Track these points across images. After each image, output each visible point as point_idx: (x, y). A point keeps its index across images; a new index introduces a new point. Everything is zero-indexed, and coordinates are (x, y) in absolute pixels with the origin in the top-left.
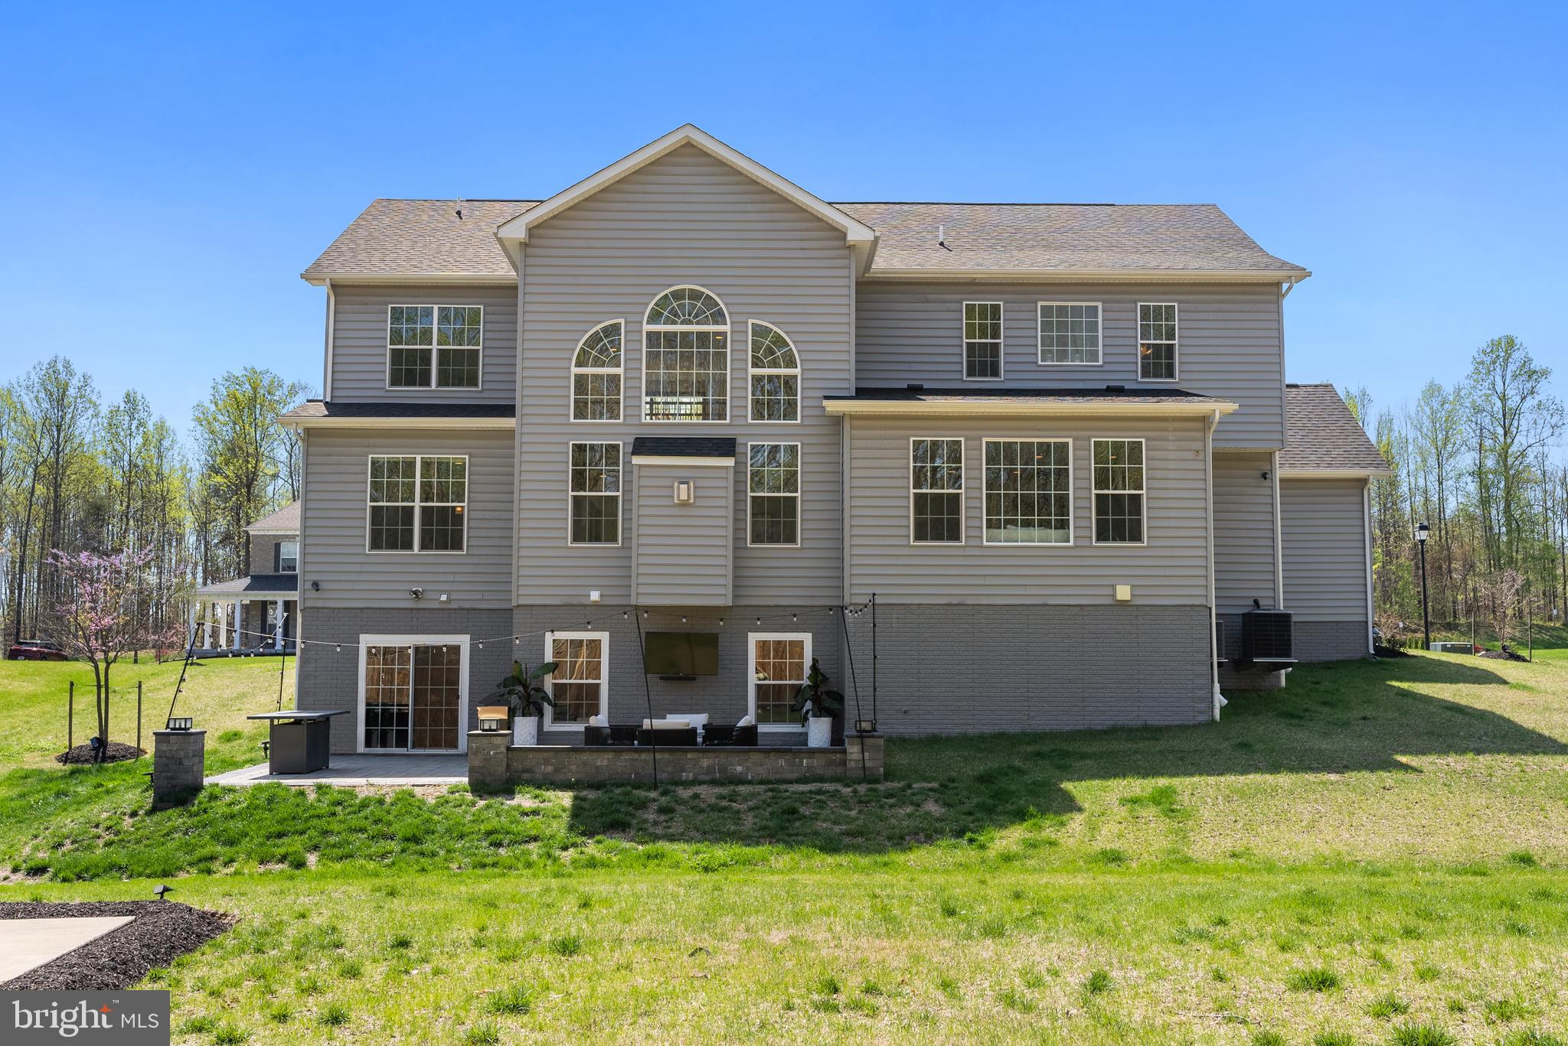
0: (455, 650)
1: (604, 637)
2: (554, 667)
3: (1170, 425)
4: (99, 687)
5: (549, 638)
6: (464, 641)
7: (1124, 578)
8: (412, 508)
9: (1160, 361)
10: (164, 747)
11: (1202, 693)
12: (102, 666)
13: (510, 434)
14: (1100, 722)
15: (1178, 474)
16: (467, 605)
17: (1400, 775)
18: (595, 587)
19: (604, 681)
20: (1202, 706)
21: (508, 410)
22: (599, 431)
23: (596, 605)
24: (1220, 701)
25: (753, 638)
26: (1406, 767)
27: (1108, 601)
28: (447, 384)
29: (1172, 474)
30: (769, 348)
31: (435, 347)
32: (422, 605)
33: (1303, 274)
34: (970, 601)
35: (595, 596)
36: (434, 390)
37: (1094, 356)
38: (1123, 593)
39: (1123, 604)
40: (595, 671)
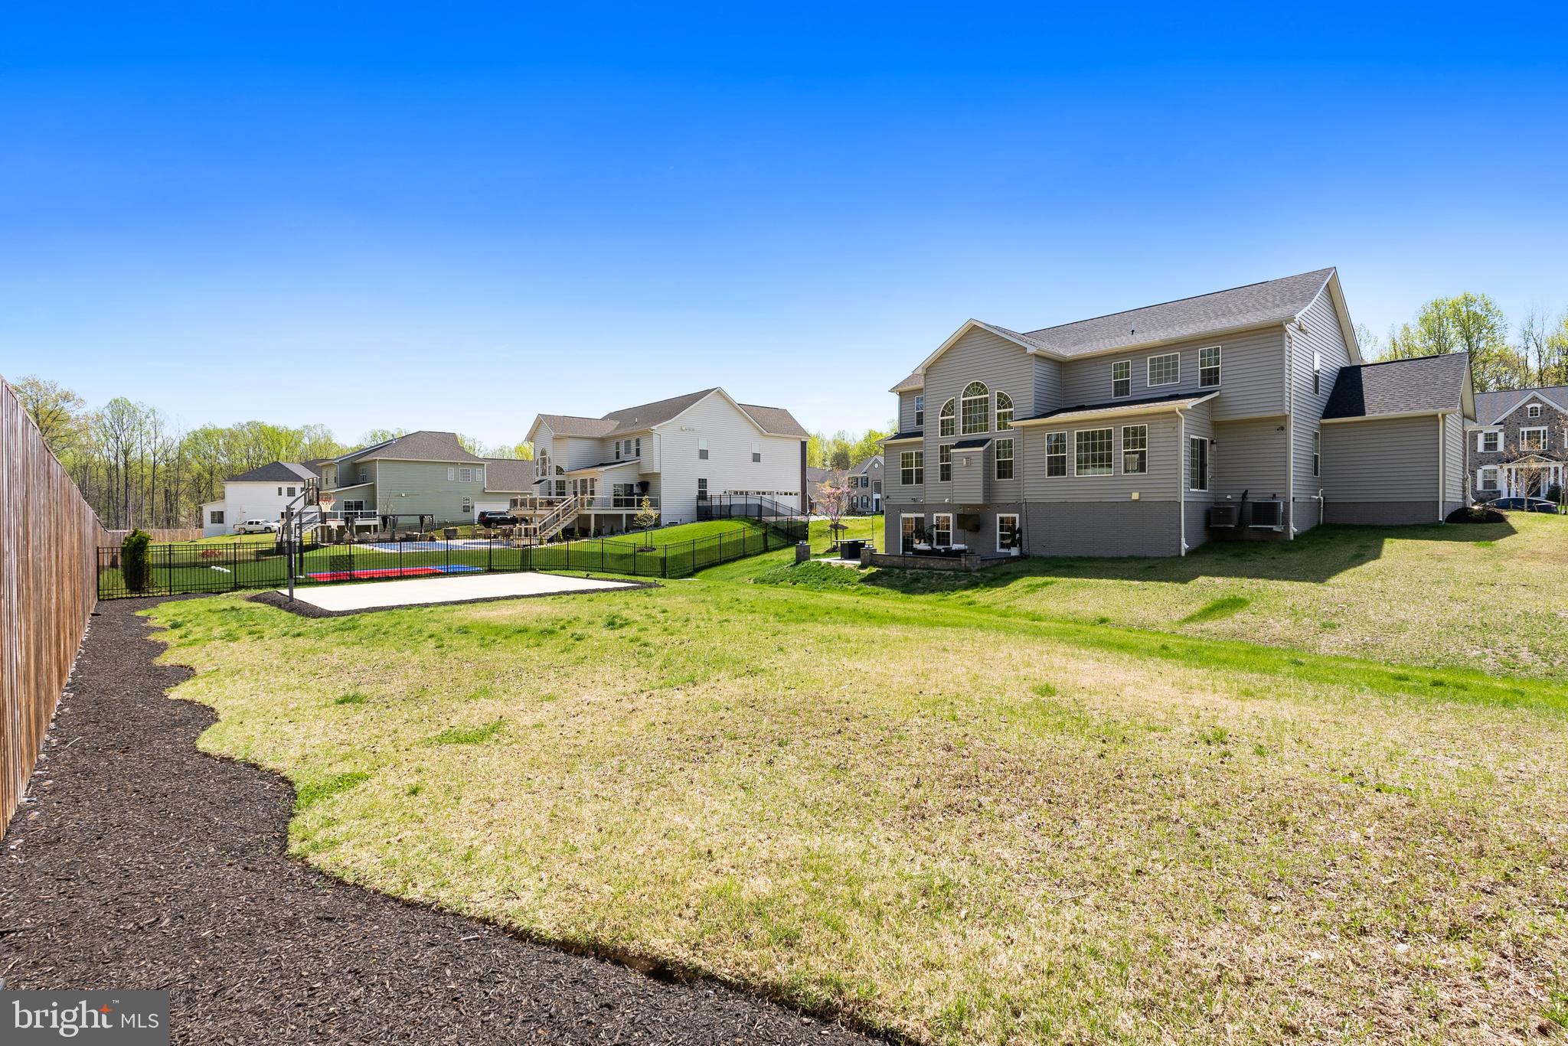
0: (923, 519)
1: (951, 515)
3: (1161, 417)
5: (935, 515)
6: (924, 516)
7: (1136, 489)
8: (912, 470)
9: (1211, 376)
11: (1174, 543)
13: (921, 443)
14: (1125, 554)
15: (1165, 440)
18: (947, 497)
19: (951, 531)
20: (1174, 549)
21: (920, 434)
22: (948, 440)
23: (948, 504)
24: (1186, 547)
25: (999, 516)
27: (1128, 500)
29: (1161, 440)
30: (1004, 402)
32: (915, 503)
34: (1069, 501)
35: (948, 501)
38: (1135, 496)
39: (1135, 501)
40: (948, 528)
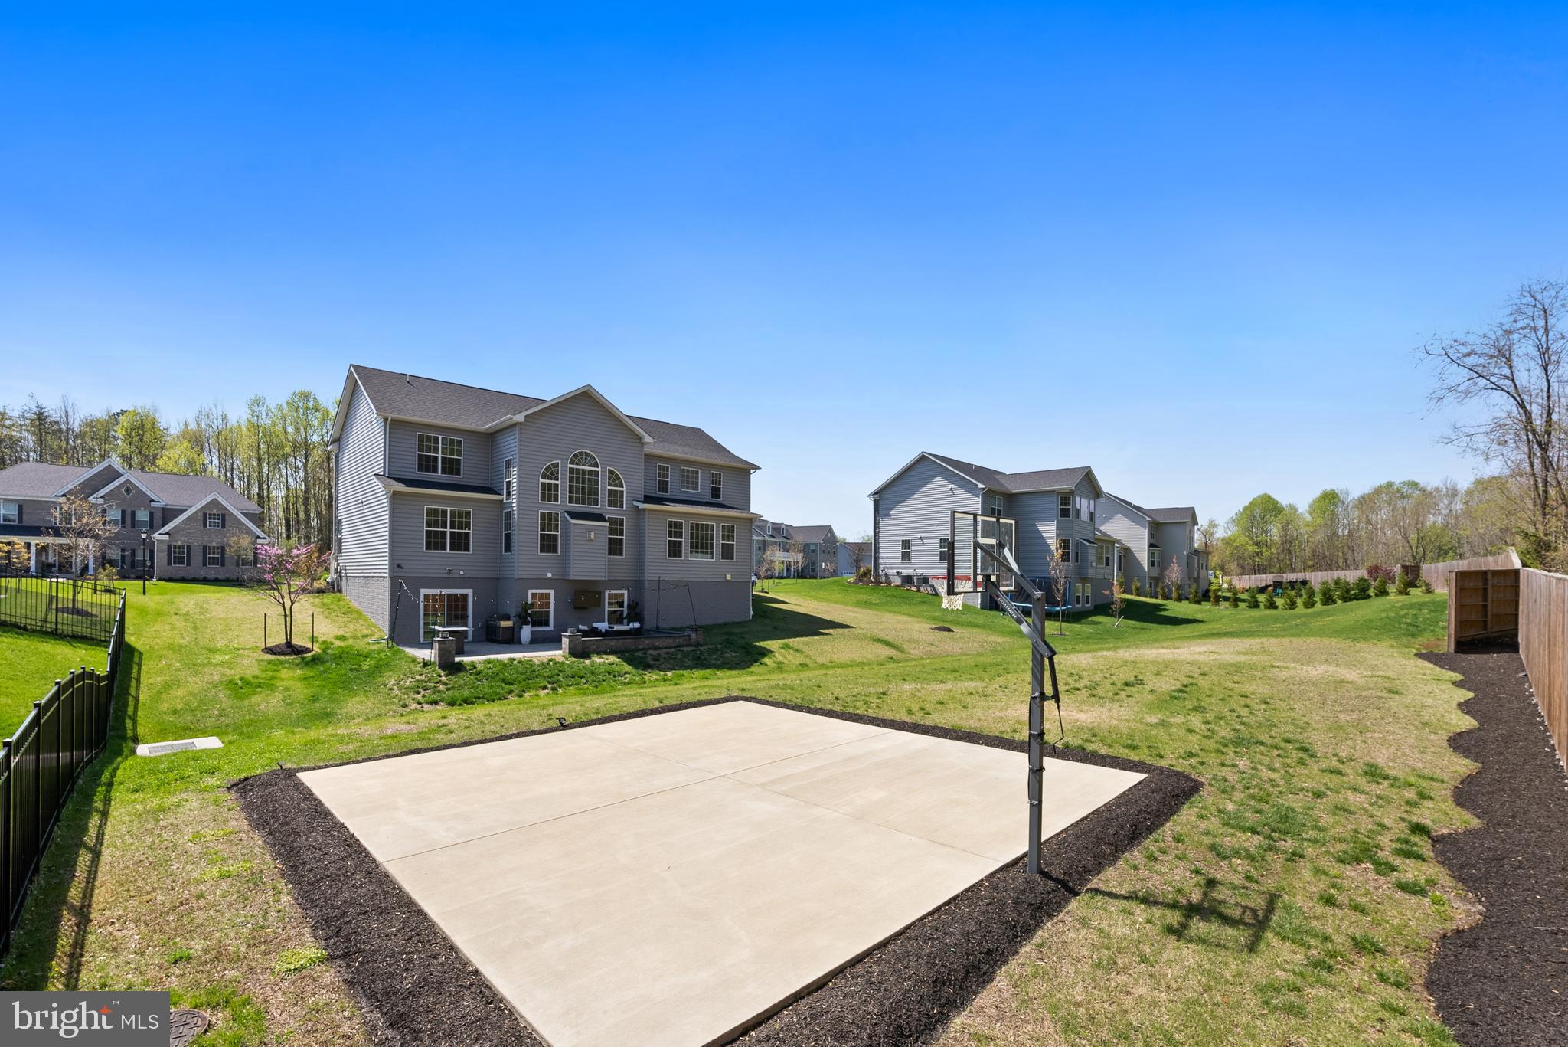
0: (465, 597)
1: (552, 592)
2: (532, 605)
3: (743, 520)
4: (286, 616)
5: (530, 592)
6: (470, 592)
7: (729, 572)
8: (445, 532)
9: (716, 493)
10: (443, 646)
11: (747, 611)
12: (287, 607)
13: (500, 502)
15: (744, 537)
16: (472, 576)
17: (821, 637)
18: (549, 571)
19: (552, 610)
20: (747, 615)
22: (549, 507)
23: (549, 578)
24: (752, 613)
25: (607, 592)
26: (827, 634)
27: (725, 580)
28: (445, 473)
29: (742, 537)
30: (614, 479)
31: (440, 455)
32: (451, 576)
33: (757, 468)
34: (684, 579)
35: (549, 575)
36: (439, 475)
37: (697, 489)
38: (729, 577)
39: (729, 581)
40: (548, 606)
